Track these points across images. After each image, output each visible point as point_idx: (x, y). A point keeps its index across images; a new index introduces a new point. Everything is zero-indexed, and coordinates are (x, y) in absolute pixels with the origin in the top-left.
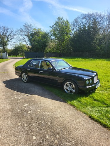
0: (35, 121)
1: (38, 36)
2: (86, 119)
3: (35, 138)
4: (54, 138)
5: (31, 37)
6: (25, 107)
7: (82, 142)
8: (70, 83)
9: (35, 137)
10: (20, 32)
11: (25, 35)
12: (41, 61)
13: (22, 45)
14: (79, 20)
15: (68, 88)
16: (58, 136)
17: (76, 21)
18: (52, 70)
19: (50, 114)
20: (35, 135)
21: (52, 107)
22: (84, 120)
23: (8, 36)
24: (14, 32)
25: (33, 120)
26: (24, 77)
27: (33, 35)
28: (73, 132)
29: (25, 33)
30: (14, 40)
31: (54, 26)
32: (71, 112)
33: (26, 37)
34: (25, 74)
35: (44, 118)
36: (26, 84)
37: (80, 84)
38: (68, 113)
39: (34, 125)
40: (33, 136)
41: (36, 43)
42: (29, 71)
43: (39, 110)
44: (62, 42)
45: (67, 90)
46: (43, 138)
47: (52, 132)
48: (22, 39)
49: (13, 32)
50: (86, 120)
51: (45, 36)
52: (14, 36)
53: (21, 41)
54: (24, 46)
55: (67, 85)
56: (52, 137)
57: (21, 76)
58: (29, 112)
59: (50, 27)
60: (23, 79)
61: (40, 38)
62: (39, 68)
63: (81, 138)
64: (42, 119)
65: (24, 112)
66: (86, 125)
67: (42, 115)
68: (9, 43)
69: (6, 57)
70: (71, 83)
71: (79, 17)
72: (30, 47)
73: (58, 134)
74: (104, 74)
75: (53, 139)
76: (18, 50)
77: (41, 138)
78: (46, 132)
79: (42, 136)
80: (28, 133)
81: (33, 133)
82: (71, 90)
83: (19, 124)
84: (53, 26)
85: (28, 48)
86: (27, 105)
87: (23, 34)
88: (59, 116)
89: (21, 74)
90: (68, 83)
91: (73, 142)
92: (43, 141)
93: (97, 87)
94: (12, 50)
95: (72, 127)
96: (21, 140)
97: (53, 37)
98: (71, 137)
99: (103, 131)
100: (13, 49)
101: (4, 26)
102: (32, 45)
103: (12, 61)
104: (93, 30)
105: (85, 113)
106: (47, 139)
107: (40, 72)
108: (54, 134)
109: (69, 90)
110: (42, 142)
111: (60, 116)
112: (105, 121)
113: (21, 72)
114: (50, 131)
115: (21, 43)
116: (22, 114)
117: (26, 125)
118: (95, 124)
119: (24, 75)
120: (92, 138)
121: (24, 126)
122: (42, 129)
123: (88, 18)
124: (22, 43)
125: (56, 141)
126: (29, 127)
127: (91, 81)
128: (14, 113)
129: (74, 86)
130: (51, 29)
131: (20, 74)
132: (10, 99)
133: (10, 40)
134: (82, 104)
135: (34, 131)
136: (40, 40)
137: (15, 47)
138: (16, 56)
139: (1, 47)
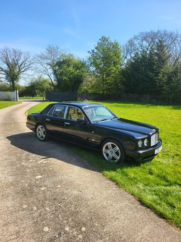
0: (51, 203)
1: (68, 65)
2: (133, 203)
3: (47, 230)
4: (77, 230)
5: (57, 68)
6: (37, 180)
7: (122, 239)
8: (112, 145)
9: (47, 228)
10: (39, 59)
11: (48, 64)
12: (67, 107)
13: (41, 80)
14: (136, 42)
15: (109, 152)
16: (83, 229)
17: (131, 43)
18: (84, 121)
19: (75, 192)
20: (48, 225)
21: (80, 183)
22: (129, 204)
23: (21, 65)
24: (31, 58)
25: (47, 202)
26: (41, 131)
27: (59, 64)
28: (109, 223)
29: (48, 61)
30: (29, 72)
31: (95, 51)
32: (110, 192)
33: (49, 67)
34: (42, 127)
35: (66, 198)
36: (43, 143)
37: (129, 147)
38: (105, 192)
39: (48, 209)
40: (44, 225)
41: (65, 78)
42: (48, 123)
43: (59, 186)
44: (107, 77)
45: (107, 155)
46: (60, 231)
47: (76, 222)
48: (43, 70)
49: (28, 59)
50: (132, 206)
51: (80, 66)
52: (31, 66)
53: (41, 73)
54: (45, 81)
55: (107, 147)
56: (74, 229)
57: (35, 130)
58: (43, 189)
59: (89, 52)
60: (38, 134)
61: (71, 69)
62: (65, 118)
63: (121, 234)
64: (62, 200)
65: (35, 189)
66: (131, 213)
67: (63, 194)
68: (21, 75)
69: (16, 99)
70: (114, 144)
71: (136, 38)
72: (55, 83)
73: (85, 225)
74: (173, 132)
75: (75, 233)
77: (56, 230)
78: (65, 222)
79: (58, 226)
80: (37, 221)
81: (44, 222)
82: (114, 155)
83: (25, 206)
84: (93, 51)
85: (52, 84)
86: (40, 177)
87: (45, 62)
88: (89, 196)
89: (36, 126)
90: (108, 143)
91: (107, 239)
92: (60, 235)
93: (156, 152)
94: (26, 87)
95: (109, 215)
96: (25, 232)
97: (93, 69)
98: (105, 230)
99: (158, 224)
101: (15, 48)
102: (58, 79)
103: (24, 106)
104: (158, 58)
105: (132, 194)
106: (66, 232)
107: (66, 124)
108: (78, 225)
109: (111, 155)
110: (57, 236)
111: (92, 196)
112: (163, 208)
113: (35, 124)
114: (73, 220)
115: (41, 77)
116: (31, 191)
117: (35, 208)
118: (147, 213)
119: (40, 129)
120: (140, 234)
121: (32, 210)
122: (60, 216)
123: (150, 40)
124: (43, 77)
125: (81, 236)
126: (39, 211)
127: (146, 141)
128: (19, 189)
129: (118, 148)
130: (89, 55)
131: (34, 127)
132: (15, 167)
133: (23, 71)
134: (129, 179)
135: (47, 219)
136: (72, 73)
137: (32, 83)
138: (31, 97)
139: (8, 83)
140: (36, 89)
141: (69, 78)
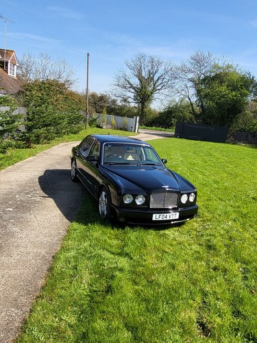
5: (203, 86)
11: (191, 80)
23: (157, 81)
27: (208, 81)
33: (190, 84)
61: (223, 89)
68: (156, 95)
69: (133, 129)
72: (198, 110)
76: (173, 115)
85: (193, 112)
94: (160, 113)
100: (162, 111)
115: (182, 100)
133: (159, 90)
136: (223, 97)
137: (169, 107)
138: (163, 129)
139: (136, 105)
140: (174, 117)
141: (217, 103)
